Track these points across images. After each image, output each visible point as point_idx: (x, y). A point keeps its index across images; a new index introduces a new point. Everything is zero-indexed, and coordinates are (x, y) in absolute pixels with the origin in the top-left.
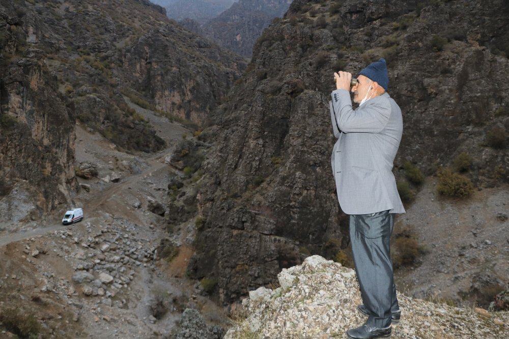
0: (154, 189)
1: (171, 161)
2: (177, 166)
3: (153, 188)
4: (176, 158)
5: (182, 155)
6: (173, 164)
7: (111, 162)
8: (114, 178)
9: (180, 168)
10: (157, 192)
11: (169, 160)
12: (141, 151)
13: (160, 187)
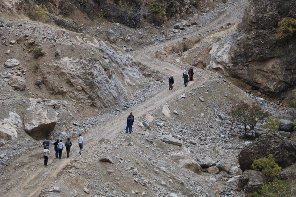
0: (188, 166)
1: (234, 61)
2: (260, 80)
3: (183, 162)
4: (257, 50)
5: (279, 36)
6: (244, 72)
7: (14, 61)
8: (36, 123)
9: (272, 86)
10: (198, 178)
11: (226, 58)
12: (107, 17)
13: (208, 160)
